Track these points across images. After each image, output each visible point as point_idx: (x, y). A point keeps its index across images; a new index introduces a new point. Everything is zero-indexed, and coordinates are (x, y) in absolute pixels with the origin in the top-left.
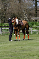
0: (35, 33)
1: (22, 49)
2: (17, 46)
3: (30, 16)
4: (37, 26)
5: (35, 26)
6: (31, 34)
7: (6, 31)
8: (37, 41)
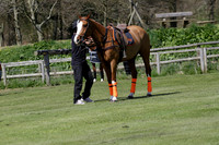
0: (171, 70)
1: (126, 131)
2: (108, 121)
3: (152, 10)
4: (178, 43)
5: (170, 45)
6: (156, 75)
7: (64, 69)
8: (182, 101)
